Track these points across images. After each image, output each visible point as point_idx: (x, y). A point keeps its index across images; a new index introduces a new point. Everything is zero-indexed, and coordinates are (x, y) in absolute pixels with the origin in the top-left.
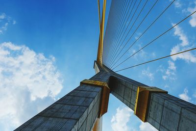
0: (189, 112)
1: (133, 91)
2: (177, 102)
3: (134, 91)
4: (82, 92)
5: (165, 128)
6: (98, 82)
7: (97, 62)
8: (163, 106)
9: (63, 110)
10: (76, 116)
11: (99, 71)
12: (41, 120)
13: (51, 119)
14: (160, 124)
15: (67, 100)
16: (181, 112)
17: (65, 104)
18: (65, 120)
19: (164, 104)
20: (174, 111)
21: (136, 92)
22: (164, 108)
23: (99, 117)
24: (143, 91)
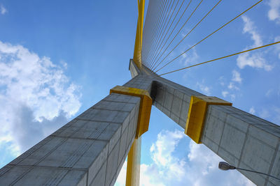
0: (259, 130)
1: (184, 103)
2: (244, 118)
3: (186, 102)
4: (112, 103)
5: (225, 150)
6: (135, 89)
7: (134, 61)
8: (225, 122)
9: (87, 127)
10: (105, 136)
11: (136, 74)
12: (57, 141)
13: (70, 140)
14: (219, 146)
15: (92, 114)
16: (248, 131)
17: (90, 120)
18: (91, 142)
19: (226, 119)
20: (238, 129)
21: (189, 103)
22: (226, 125)
23: (137, 137)
24: (198, 103)
